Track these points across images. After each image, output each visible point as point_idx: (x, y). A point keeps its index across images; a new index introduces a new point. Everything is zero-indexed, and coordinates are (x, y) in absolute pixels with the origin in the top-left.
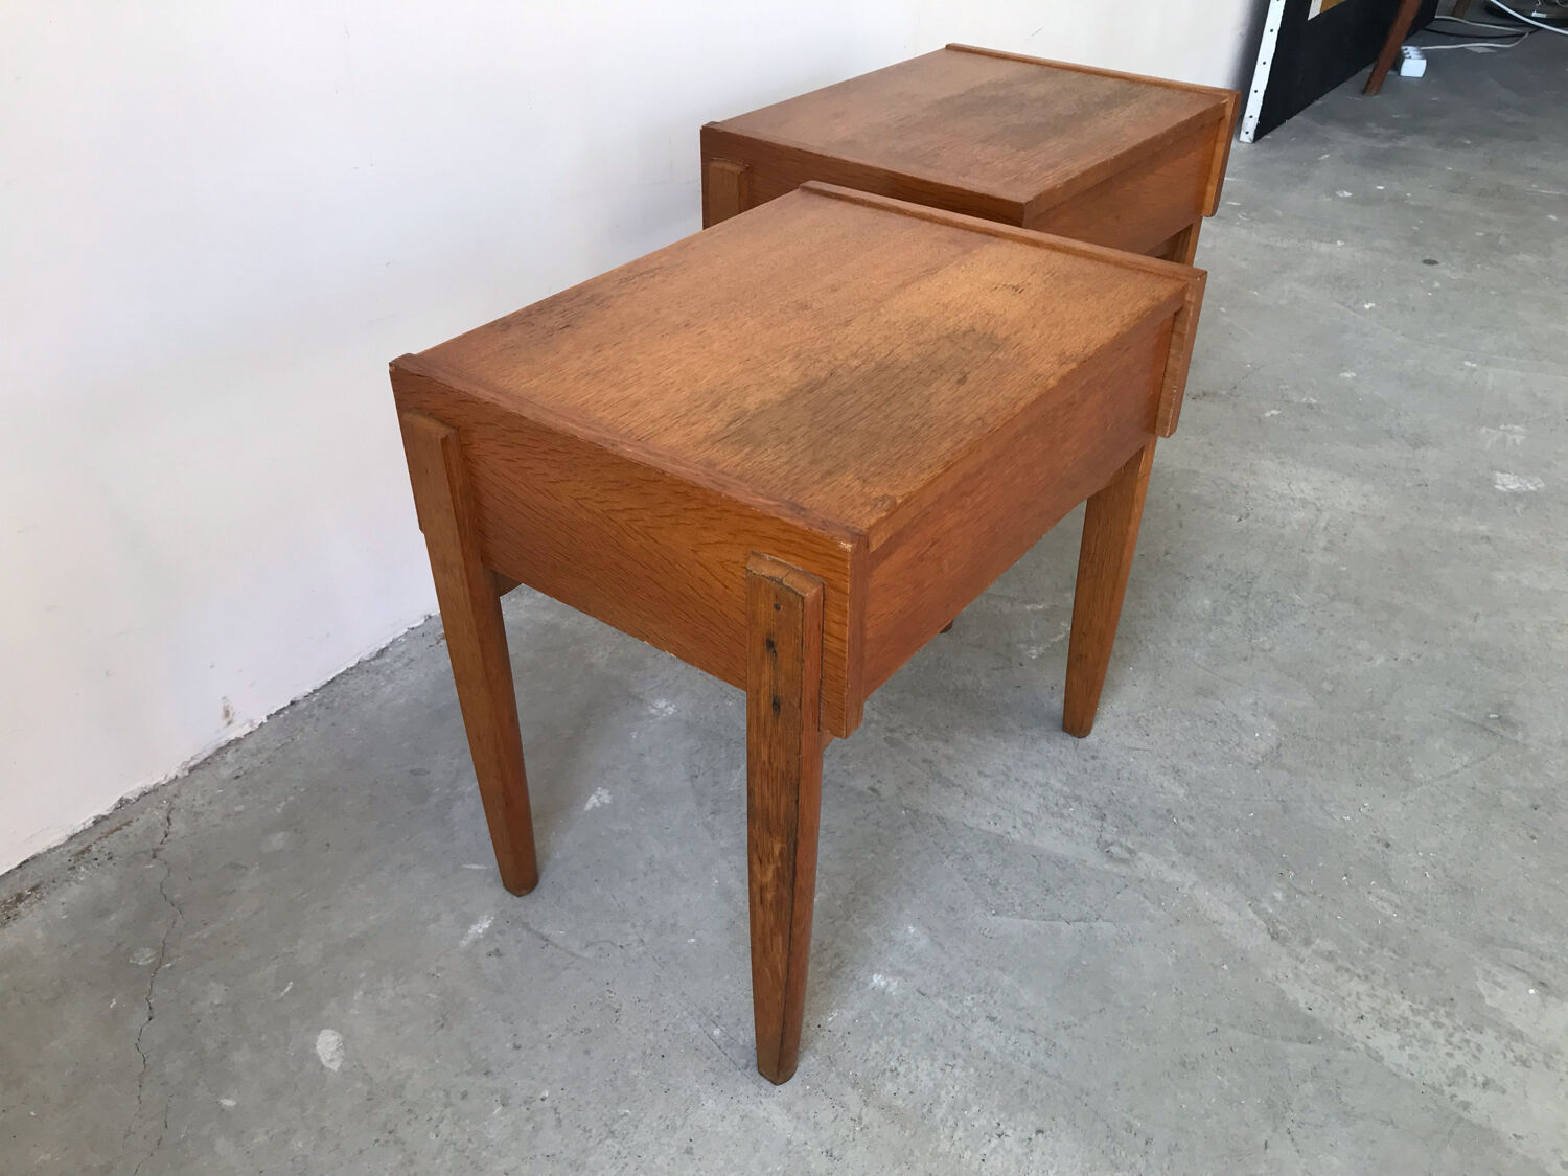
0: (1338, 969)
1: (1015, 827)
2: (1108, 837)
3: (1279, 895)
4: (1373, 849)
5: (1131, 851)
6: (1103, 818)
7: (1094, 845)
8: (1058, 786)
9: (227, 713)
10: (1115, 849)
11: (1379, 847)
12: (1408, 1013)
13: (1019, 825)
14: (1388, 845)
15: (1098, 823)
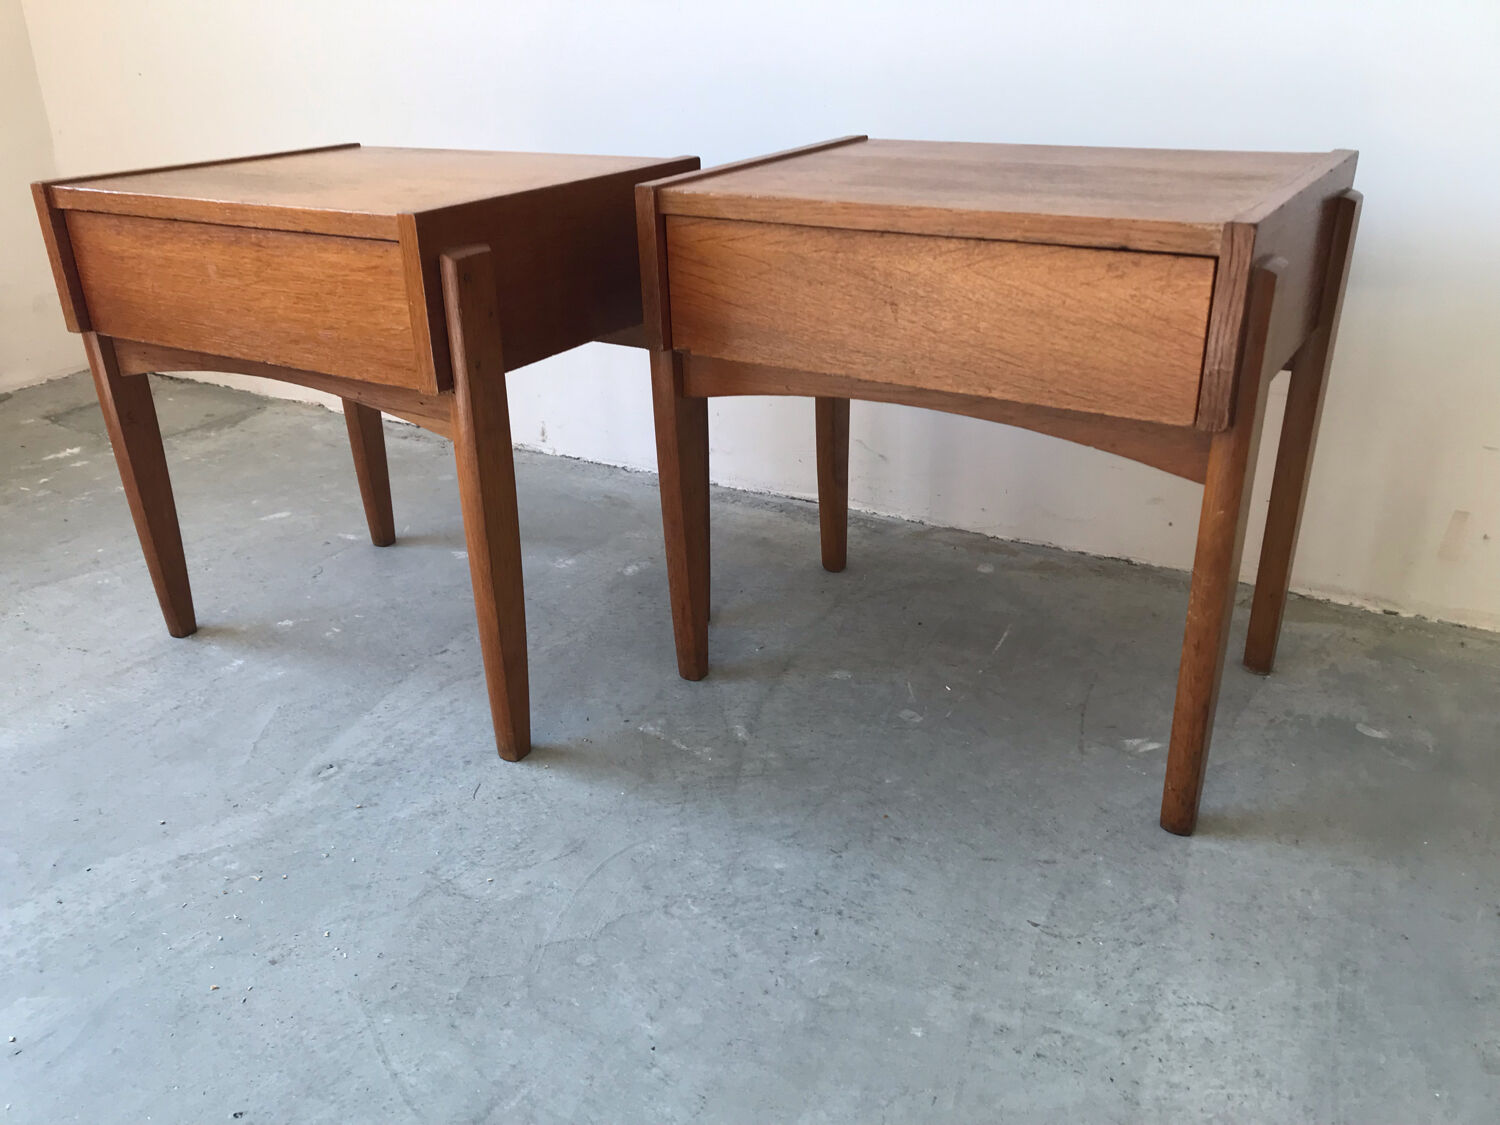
0: (123, 895)
1: (379, 717)
2: (349, 767)
3: (233, 867)
4: (273, 948)
5: (325, 779)
6: (378, 764)
7: (342, 758)
8: (430, 741)
9: (543, 434)
10: (332, 770)
11: (274, 954)
12: (46, 935)
13: (380, 720)
14: (273, 962)
15: (372, 759)
